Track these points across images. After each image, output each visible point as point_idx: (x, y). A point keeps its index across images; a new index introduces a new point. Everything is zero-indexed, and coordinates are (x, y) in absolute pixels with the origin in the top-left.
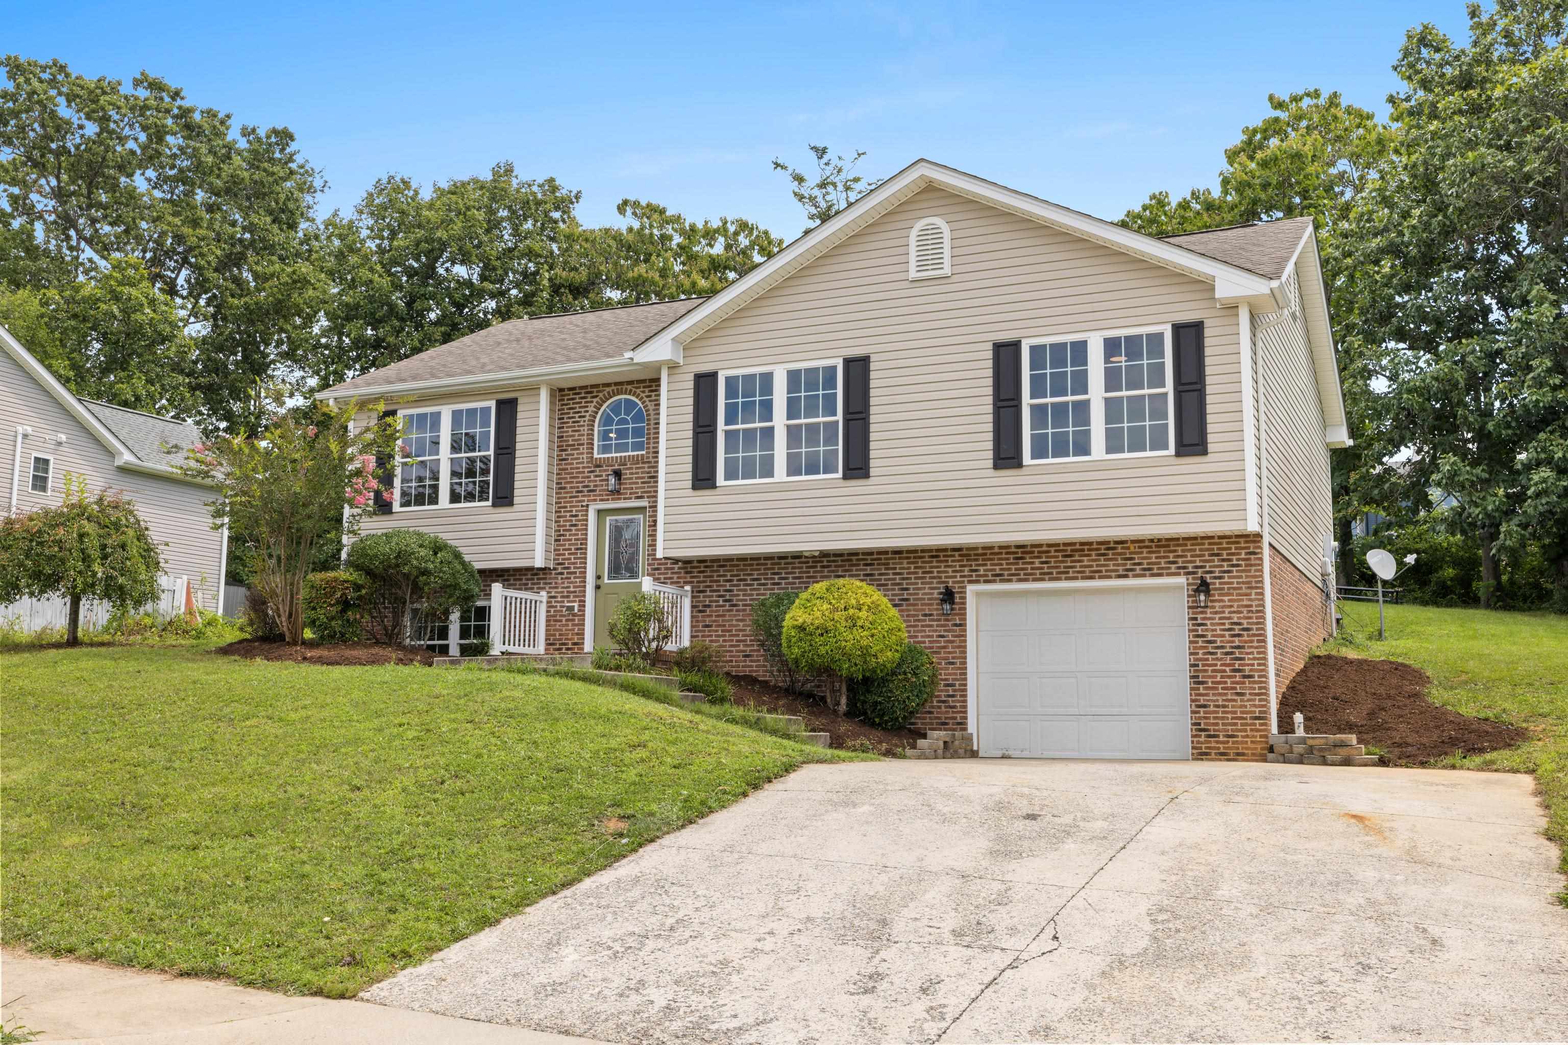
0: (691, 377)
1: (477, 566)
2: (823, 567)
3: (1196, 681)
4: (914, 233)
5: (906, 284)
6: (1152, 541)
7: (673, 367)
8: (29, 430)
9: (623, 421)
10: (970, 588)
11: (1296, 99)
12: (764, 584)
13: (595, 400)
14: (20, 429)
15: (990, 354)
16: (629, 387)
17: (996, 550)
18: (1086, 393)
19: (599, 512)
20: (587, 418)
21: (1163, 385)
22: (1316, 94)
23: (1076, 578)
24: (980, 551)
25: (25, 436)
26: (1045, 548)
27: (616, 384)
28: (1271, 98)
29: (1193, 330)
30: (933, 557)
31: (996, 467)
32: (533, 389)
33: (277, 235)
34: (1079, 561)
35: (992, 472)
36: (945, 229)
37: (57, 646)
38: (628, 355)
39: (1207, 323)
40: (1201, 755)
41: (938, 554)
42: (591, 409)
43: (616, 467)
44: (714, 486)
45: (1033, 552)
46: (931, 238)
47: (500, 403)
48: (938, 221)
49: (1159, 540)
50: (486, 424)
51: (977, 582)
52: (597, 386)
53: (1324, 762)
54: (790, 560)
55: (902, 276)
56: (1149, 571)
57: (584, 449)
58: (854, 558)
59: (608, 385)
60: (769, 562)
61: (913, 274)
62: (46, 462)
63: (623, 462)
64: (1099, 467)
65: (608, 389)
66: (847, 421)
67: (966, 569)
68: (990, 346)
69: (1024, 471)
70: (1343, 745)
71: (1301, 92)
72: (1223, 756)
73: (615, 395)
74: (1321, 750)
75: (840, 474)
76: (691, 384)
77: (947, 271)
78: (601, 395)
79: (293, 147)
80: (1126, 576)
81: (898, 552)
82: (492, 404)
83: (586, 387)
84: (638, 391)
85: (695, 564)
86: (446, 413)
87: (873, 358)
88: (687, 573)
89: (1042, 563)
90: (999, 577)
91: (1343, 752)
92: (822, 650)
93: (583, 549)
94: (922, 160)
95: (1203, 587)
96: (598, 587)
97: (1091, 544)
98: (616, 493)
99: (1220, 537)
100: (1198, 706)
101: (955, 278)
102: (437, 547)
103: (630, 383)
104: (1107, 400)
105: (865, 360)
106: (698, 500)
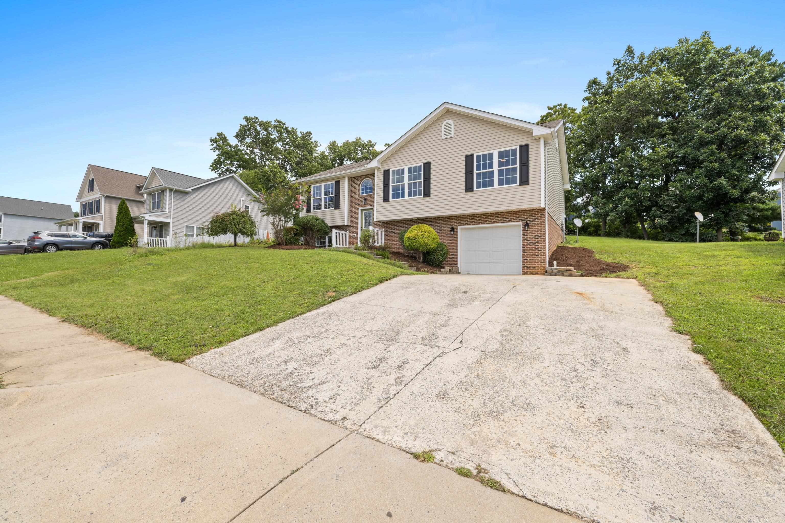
0: (382, 171)
1: (329, 225)
2: (419, 223)
3: (524, 252)
4: (443, 125)
5: (441, 140)
6: (512, 212)
7: (378, 169)
8: (244, 199)
9: (367, 185)
10: (459, 227)
11: (555, 107)
12: (403, 228)
13: (360, 180)
14: (241, 199)
15: (464, 159)
17: (466, 216)
18: (493, 168)
19: (362, 210)
20: (358, 185)
21: (516, 164)
22: (561, 105)
23: (489, 223)
24: (462, 217)
25: (243, 200)
26: (480, 215)
27: (365, 175)
28: (548, 107)
29: (526, 147)
30: (448, 218)
31: (466, 192)
32: (343, 178)
33: (309, 157)
34: (490, 218)
36: (452, 123)
37: (232, 246)
38: (366, 166)
39: (530, 144)
40: (525, 273)
41: (450, 218)
42: (359, 182)
43: (365, 198)
44: (389, 201)
45: (477, 216)
46: (448, 127)
47: (336, 182)
48: (450, 121)
49: (514, 212)
50: (332, 188)
51: (461, 225)
52: (360, 176)
53: (563, 275)
54: (410, 221)
55: (439, 138)
56: (511, 221)
57: (357, 193)
58: (427, 220)
59: (363, 176)
60: (404, 222)
61: (443, 137)
62: (248, 206)
63: (366, 196)
64: (497, 190)
66: (424, 181)
67: (458, 222)
68: (464, 156)
69: (474, 192)
70: (569, 270)
71: (556, 105)
72: (532, 273)
73: (365, 178)
74: (562, 272)
75: (422, 196)
76: (383, 173)
77: (452, 135)
78: (361, 178)
79: (312, 136)
80: (504, 222)
81: (439, 218)
82: (334, 182)
83: (357, 176)
84: (370, 177)
85: (385, 222)
86: (323, 185)
87: (432, 162)
88: (382, 225)
89: (479, 219)
90: (467, 224)
91: (569, 272)
92: (414, 244)
93: (357, 220)
94: (445, 102)
95: (527, 225)
96: (361, 230)
97: (493, 213)
98: (365, 205)
99: (532, 210)
100: (524, 259)
101: (455, 138)
102: (317, 219)
103: (368, 175)
104: (499, 170)
105: (429, 163)
106: (385, 205)
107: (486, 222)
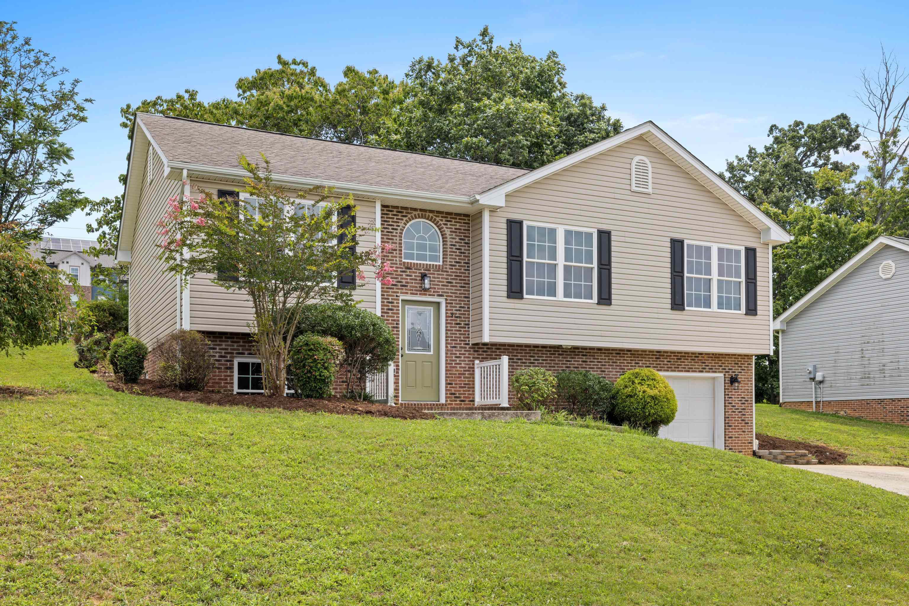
0: (504, 220)
2: (559, 354)
3: (727, 425)
4: (634, 163)
5: (629, 192)
6: (713, 354)
7: (493, 210)
9: (422, 238)
12: (524, 363)
13: (405, 219)
15: (669, 245)
16: (431, 215)
17: (647, 353)
18: (711, 275)
19: (404, 302)
20: (399, 231)
21: (740, 277)
23: (682, 371)
24: (640, 353)
26: (669, 354)
27: (421, 210)
29: (752, 252)
30: (617, 354)
32: (368, 201)
34: (684, 362)
35: (670, 311)
36: (649, 165)
38: (477, 197)
39: (758, 250)
42: (402, 225)
43: (422, 271)
44: (521, 297)
45: (664, 356)
46: (643, 168)
48: (648, 160)
49: (716, 354)
52: (406, 208)
54: (540, 349)
55: (628, 187)
58: (577, 350)
59: (415, 210)
60: (528, 349)
61: (634, 187)
63: (428, 268)
64: (714, 315)
65: (414, 213)
66: (599, 268)
67: (634, 362)
68: (669, 240)
69: (684, 313)
73: (419, 217)
74: (793, 458)
75: (594, 301)
76: (505, 226)
77: (650, 190)
78: (409, 216)
80: (702, 371)
81: (600, 349)
83: (397, 207)
84: (438, 219)
85: (481, 346)
87: (613, 233)
88: (475, 351)
89: (668, 362)
94: (650, 122)
96: (402, 356)
97: (688, 353)
100: (729, 437)
101: (653, 196)
103: (431, 211)
104: (718, 280)
105: (608, 234)
106: (511, 305)
107: (677, 369)
